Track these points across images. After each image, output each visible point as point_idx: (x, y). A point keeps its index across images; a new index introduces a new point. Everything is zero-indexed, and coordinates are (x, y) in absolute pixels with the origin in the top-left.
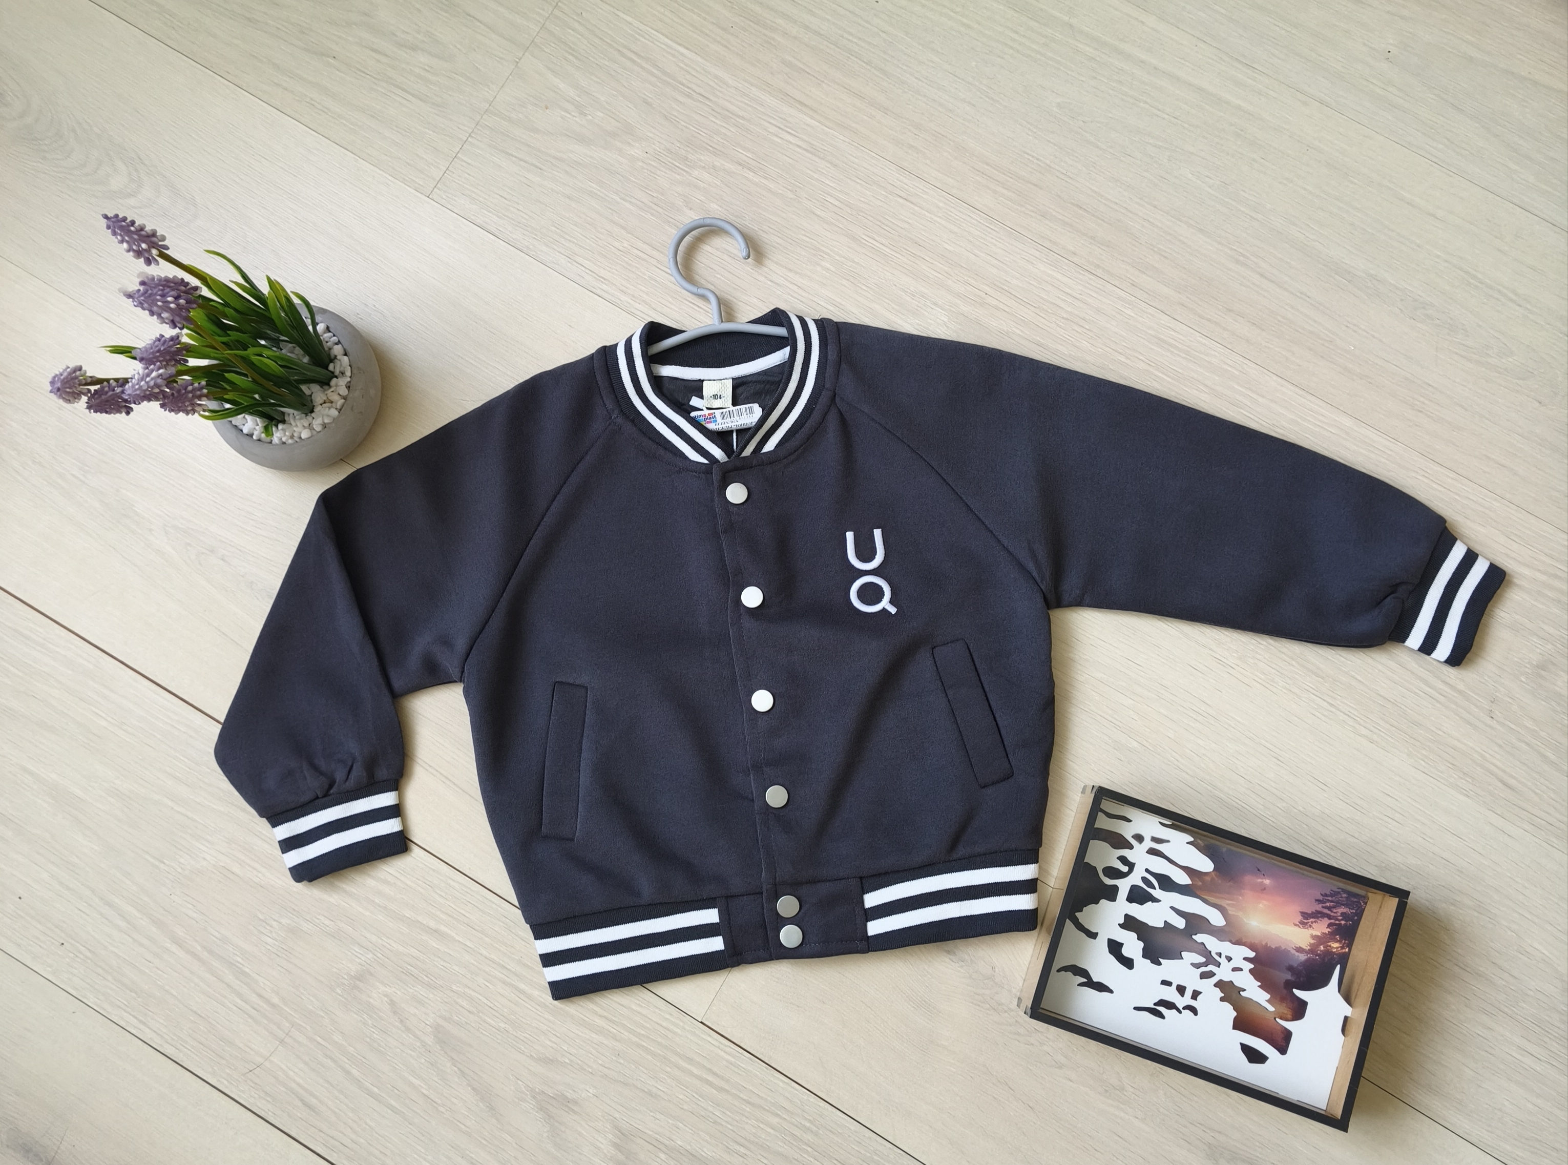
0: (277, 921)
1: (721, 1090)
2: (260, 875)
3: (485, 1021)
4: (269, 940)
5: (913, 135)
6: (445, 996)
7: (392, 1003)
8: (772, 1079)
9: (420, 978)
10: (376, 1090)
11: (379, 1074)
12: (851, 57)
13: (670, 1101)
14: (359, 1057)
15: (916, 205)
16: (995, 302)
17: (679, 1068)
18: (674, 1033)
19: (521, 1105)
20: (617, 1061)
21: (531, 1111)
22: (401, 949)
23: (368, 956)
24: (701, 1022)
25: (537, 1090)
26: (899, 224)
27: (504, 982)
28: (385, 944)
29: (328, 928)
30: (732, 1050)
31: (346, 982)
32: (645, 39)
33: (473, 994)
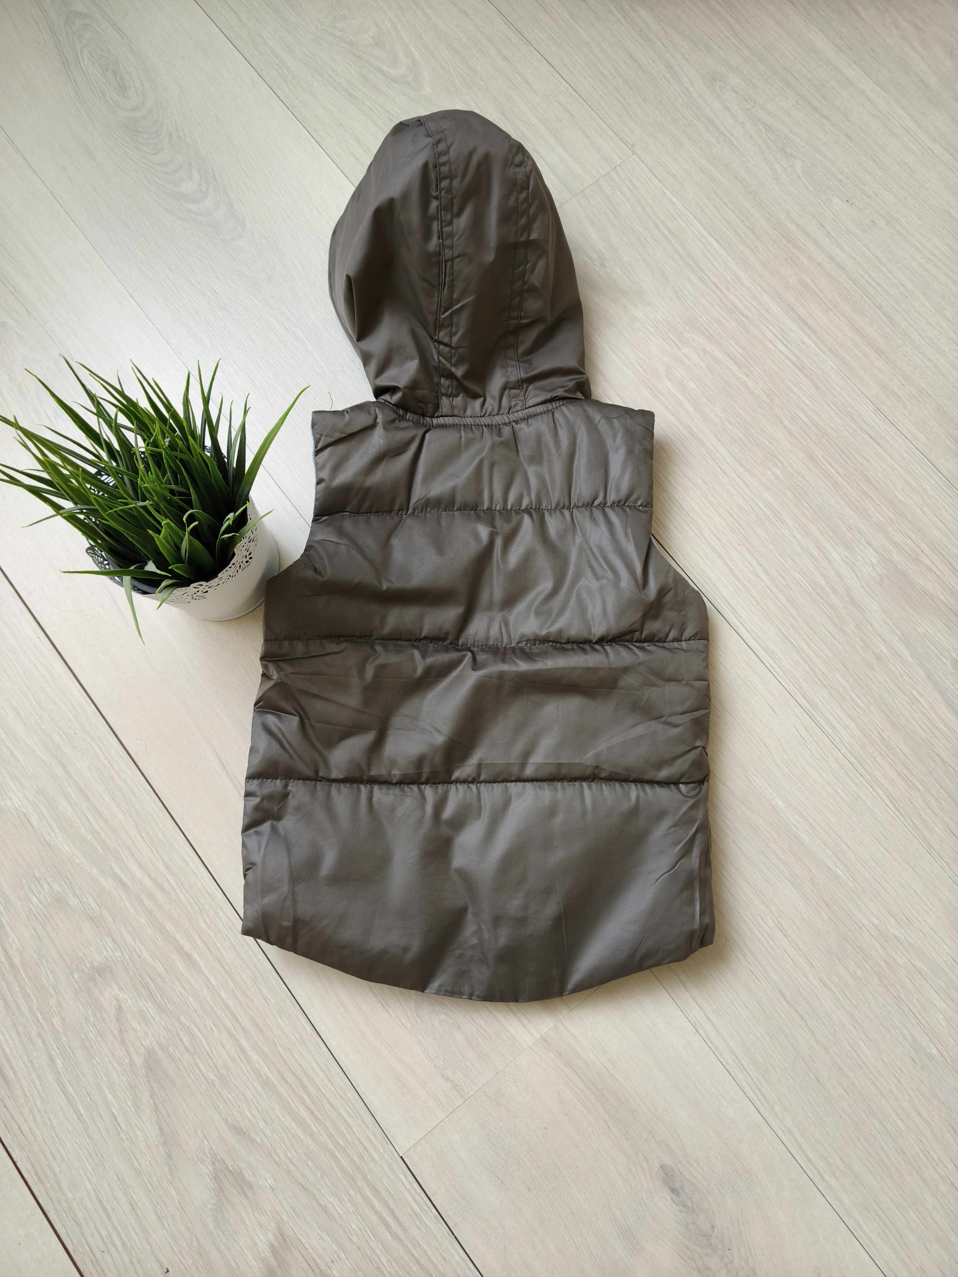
0: (49, 885)
1: (395, 1236)
2: (53, 834)
3: (196, 1064)
4: (35, 900)
5: (900, 384)
6: (171, 1023)
7: (119, 1009)
8: (450, 1247)
9: (154, 996)
10: (71, 1089)
11: (80, 1075)
12: (864, 296)
13: (341, 1226)
14: (68, 1049)
15: (881, 447)
16: (928, 562)
17: (363, 1195)
18: (371, 1156)
19: (198, 1164)
20: (306, 1163)
21: (206, 1177)
22: (149, 959)
23: (116, 954)
24: (401, 1157)
25: (219, 1157)
26: (859, 459)
27: (230, 1034)
28: (136, 948)
29: (92, 911)
30: (421, 1200)
31: (86, 970)
32: (683, 221)
33: (197, 1032)
